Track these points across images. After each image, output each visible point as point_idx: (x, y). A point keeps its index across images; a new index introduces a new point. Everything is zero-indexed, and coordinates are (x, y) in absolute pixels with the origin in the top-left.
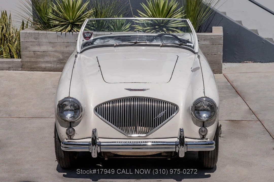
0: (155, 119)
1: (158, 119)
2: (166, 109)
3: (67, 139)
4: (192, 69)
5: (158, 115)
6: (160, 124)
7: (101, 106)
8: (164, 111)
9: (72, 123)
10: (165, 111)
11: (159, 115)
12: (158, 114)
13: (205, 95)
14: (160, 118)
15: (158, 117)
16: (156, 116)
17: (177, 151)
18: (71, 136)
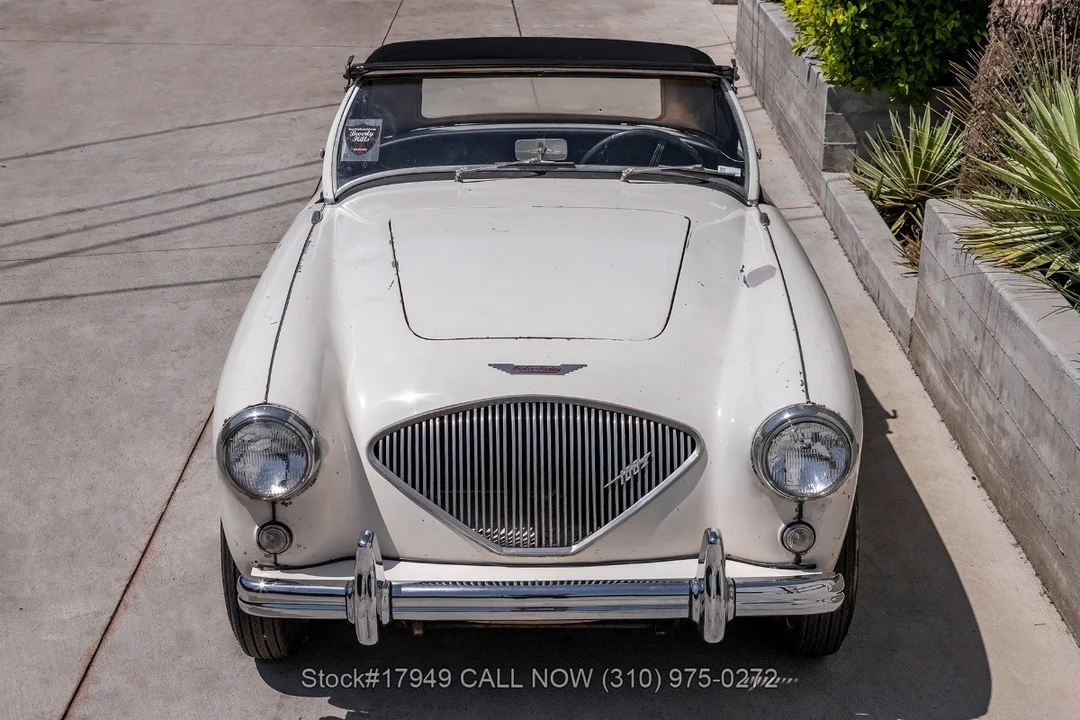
0: (606, 490)
1: (621, 487)
2: (649, 450)
3: (261, 567)
4: (746, 273)
5: (619, 474)
6: (628, 506)
7: (395, 434)
8: (642, 455)
9: (279, 506)
10: (647, 455)
11: (623, 472)
12: (620, 468)
13: (808, 398)
14: (628, 483)
15: (619, 480)
16: (613, 478)
17: (696, 618)
18: (275, 554)
